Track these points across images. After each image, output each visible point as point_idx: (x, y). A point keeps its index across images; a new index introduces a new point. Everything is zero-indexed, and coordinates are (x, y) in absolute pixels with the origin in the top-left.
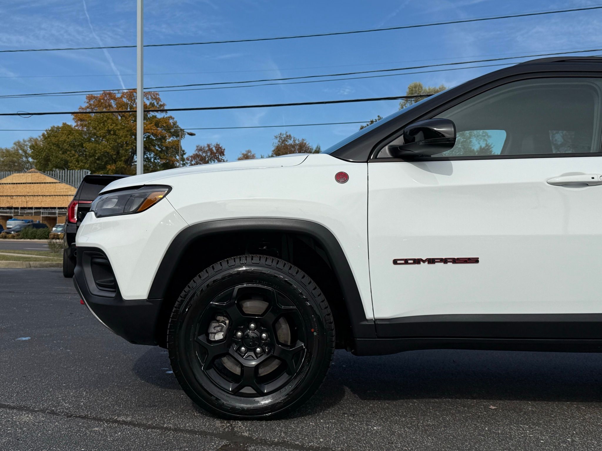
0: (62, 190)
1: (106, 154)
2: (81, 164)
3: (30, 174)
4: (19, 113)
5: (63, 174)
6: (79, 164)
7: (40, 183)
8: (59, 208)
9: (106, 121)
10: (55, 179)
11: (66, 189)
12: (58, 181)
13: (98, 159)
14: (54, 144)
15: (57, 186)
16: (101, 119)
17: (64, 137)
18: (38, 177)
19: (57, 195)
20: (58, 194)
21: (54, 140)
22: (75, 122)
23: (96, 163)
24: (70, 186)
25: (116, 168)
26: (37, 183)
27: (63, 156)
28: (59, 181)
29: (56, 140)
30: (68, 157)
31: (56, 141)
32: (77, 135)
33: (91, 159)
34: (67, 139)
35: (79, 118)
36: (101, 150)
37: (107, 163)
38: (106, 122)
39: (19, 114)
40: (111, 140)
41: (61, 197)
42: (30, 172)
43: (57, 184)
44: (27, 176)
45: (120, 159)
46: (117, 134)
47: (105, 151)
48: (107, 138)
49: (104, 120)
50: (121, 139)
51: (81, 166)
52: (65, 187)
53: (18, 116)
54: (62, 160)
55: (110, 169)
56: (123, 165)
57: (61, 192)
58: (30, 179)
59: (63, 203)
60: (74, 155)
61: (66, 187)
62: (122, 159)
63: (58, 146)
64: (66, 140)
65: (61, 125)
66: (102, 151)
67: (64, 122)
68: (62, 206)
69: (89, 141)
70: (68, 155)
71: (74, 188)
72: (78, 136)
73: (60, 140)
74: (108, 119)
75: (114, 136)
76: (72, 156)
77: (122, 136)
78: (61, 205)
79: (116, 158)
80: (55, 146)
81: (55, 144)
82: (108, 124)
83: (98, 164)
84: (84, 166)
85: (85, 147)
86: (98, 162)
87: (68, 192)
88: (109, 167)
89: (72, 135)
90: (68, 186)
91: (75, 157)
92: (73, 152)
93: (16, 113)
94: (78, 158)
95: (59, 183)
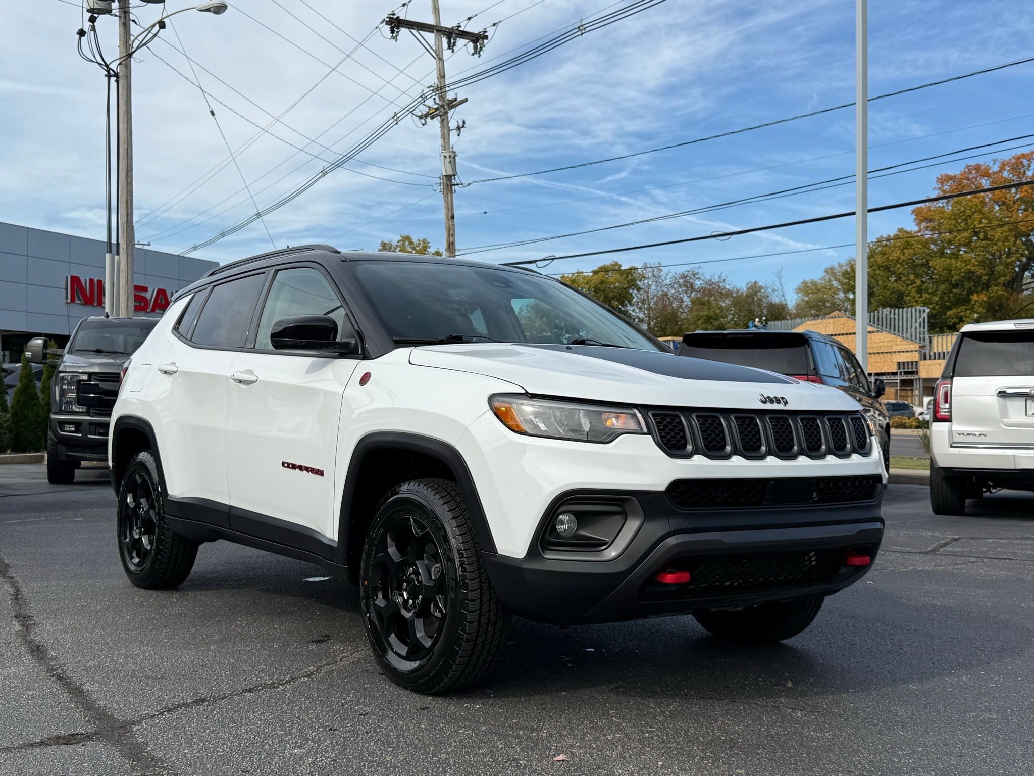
0: (881, 344)
1: (970, 276)
2: (925, 295)
3: (831, 321)
4: (714, 234)
5: (896, 316)
6: (921, 297)
7: (847, 334)
8: (877, 374)
9: (969, 216)
10: (871, 326)
11: (888, 341)
12: (875, 330)
13: (956, 286)
14: (880, 267)
15: (873, 338)
16: (962, 214)
17: (897, 253)
18: (844, 324)
19: (874, 353)
20: (876, 351)
21: (880, 260)
22: (916, 225)
23: (953, 293)
24: (895, 336)
25: (989, 298)
26: (843, 335)
27: (895, 285)
28: (878, 328)
29: (884, 260)
30: (903, 287)
31: (884, 262)
32: (918, 248)
33: (943, 287)
34: (901, 256)
35: (923, 217)
36: (960, 269)
37: (970, 292)
38: (971, 219)
39: (714, 236)
40: (978, 250)
41: (881, 356)
42: (832, 318)
43: (873, 334)
44: (827, 324)
45: (996, 282)
46: (989, 237)
47: (967, 269)
48: (972, 247)
49: (967, 214)
50: (997, 245)
51: (925, 300)
52: (886, 338)
53: (713, 239)
54: (893, 293)
55: (976, 302)
56: (1001, 292)
57: (880, 347)
58: (831, 328)
59: (884, 366)
60: (913, 282)
61: (888, 339)
62: (999, 281)
63: (887, 268)
64: (900, 258)
65: (893, 233)
66: (963, 270)
67: (900, 227)
68: (883, 371)
69: (942, 254)
70: (904, 282)
71: (901, 339)
72: (921, 249)
73: (891, 258)
74: (973, 213)
75: (984, 242)
76: (911, 285)
77: (999, 240)
78: (881, 369)
79: (988, 280)
80: (881, 269)
81: (882, 266)
82: (974, 221)
83: (955, 294)
84: (930, 299)
85: (932, 266)
86: (954, 290)
87: (891, 346)
88: (975, 297)
89: (910, 248)
90: (891, 337)
91: (914, 285)
92: (912, 277)
93: (710, 235)
94: (920, 286)
95: (878, 331)
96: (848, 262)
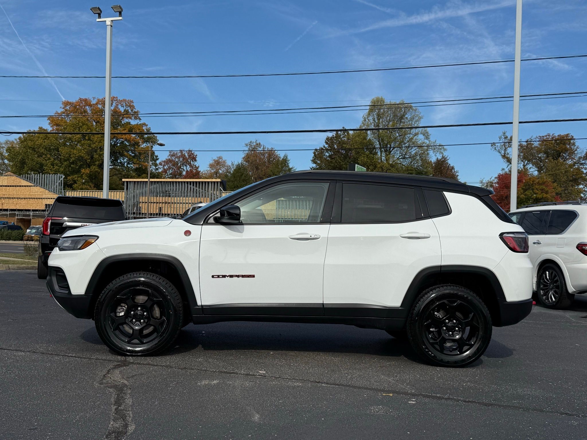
0: (36, 193)
1: (80, 159)
2: (56, 167)
3: (6, 177)
5: (38, 177)
6: (54, 168)
7: (15, 186)
8: (33, 210)
9: (81, 126)
10: (31, 182)
11: (40, 192)
12: (33, 185)
13: (73, 163)
14: (30, 148)
15: (32, 189)
16: (77, 125)
17: (40, 141)
18: (14, 180)
19: (32, 198)
20: (33, 197)
21: (30, 144)
22: (51, 127)
23: (71, 167)
24: (45, 189)
25: (91, 172)
26: (13, 186)
27: (39, 159)
28: (34, 184)
29: (32, 144)
30: (43, 161)
31: (32, 145)
32: (53, 140)
33: (66, 163)
34: (43, 143)
35: (55, 123)
36: (76, 155)
37: (81, 167)
38: (81, 128)
40: (86, 145)
41: (36, 200)
42: (6, 176)
43: (32, 187)
44: (3, 179)
45: (94, 163)
46: (91, 139)
47: (79, 155)
48: (82, 143)
49: (80, 125)
50: (95, 144)
51: (56, 169)
52: (39, 190)
54: (37, 163)
55: (83, 173)
56: (97, 170)
57: (36, 195)
58: (6, 182)
59: (38, 206)
60: (49, 159)
61: (40, 191)
62: (96, 163)
63: (34, 149)
64: (42, 144)
65: (37, 129)
66: (77, 155)
67: (41, 126)
68: (36, 209)
69: (65, 145)
70: (44, 158)
71: (48, 192)
72: (54, 141)
73: (37, 143)
74: (83, 125)
75: (89, 141)
76: (48, 160)
77: (96, 142)
78: (36, 208)
79: (90, 162)
80: (31, 149)
81: (31, 148)
82: (83, 129)
83: (72, 168)
84: (59, 169)
85: (60, 151)
86: (72, 166)
87: (42, 195)
88: (83, 171)
89: (48, 139)
90: (42, 190)
91: (50, 161)
92: (49, 156)
94: (53, 161)
95: (34, 186)
96: (5, 142)
